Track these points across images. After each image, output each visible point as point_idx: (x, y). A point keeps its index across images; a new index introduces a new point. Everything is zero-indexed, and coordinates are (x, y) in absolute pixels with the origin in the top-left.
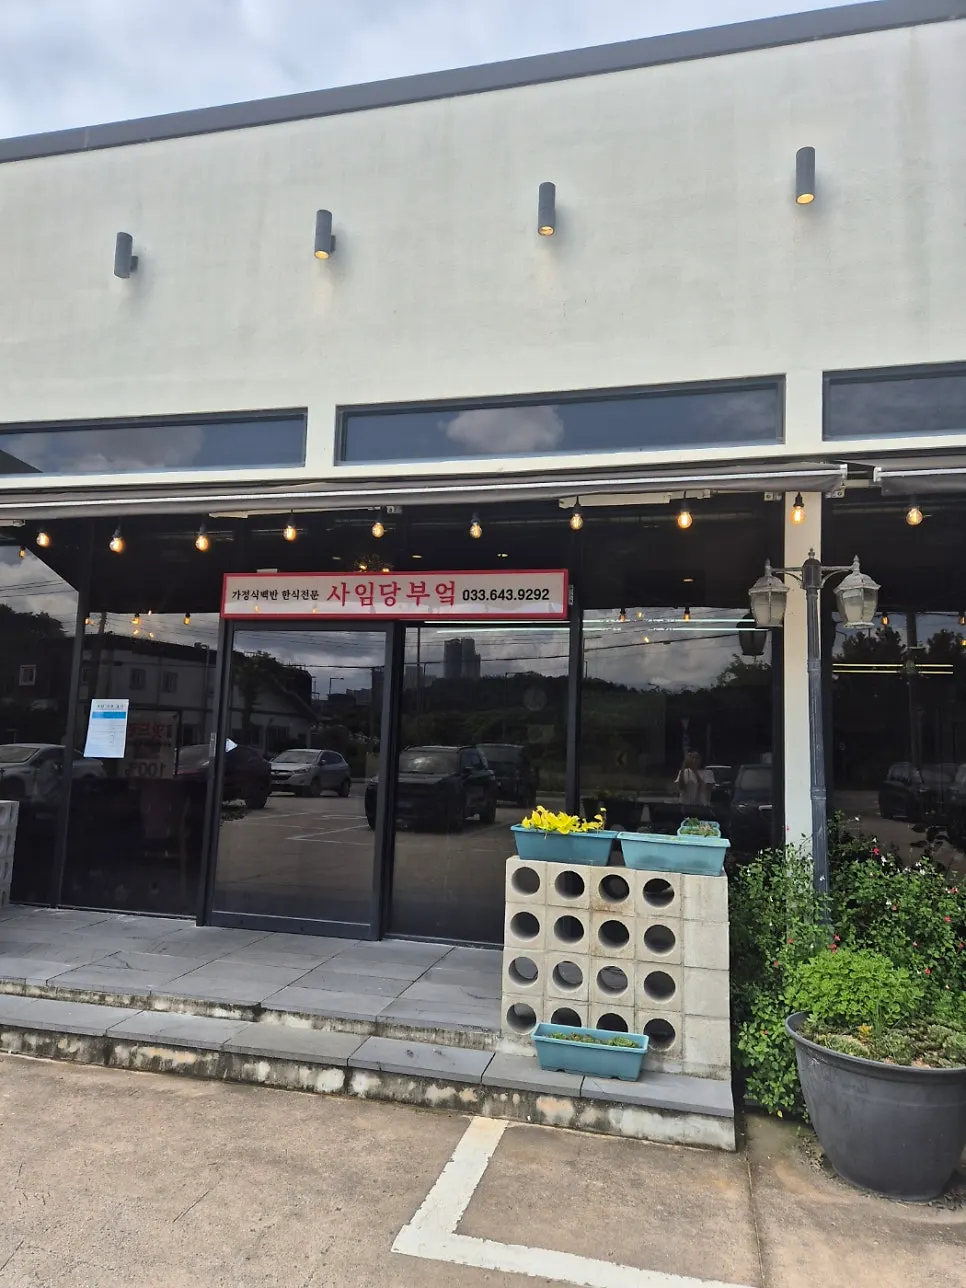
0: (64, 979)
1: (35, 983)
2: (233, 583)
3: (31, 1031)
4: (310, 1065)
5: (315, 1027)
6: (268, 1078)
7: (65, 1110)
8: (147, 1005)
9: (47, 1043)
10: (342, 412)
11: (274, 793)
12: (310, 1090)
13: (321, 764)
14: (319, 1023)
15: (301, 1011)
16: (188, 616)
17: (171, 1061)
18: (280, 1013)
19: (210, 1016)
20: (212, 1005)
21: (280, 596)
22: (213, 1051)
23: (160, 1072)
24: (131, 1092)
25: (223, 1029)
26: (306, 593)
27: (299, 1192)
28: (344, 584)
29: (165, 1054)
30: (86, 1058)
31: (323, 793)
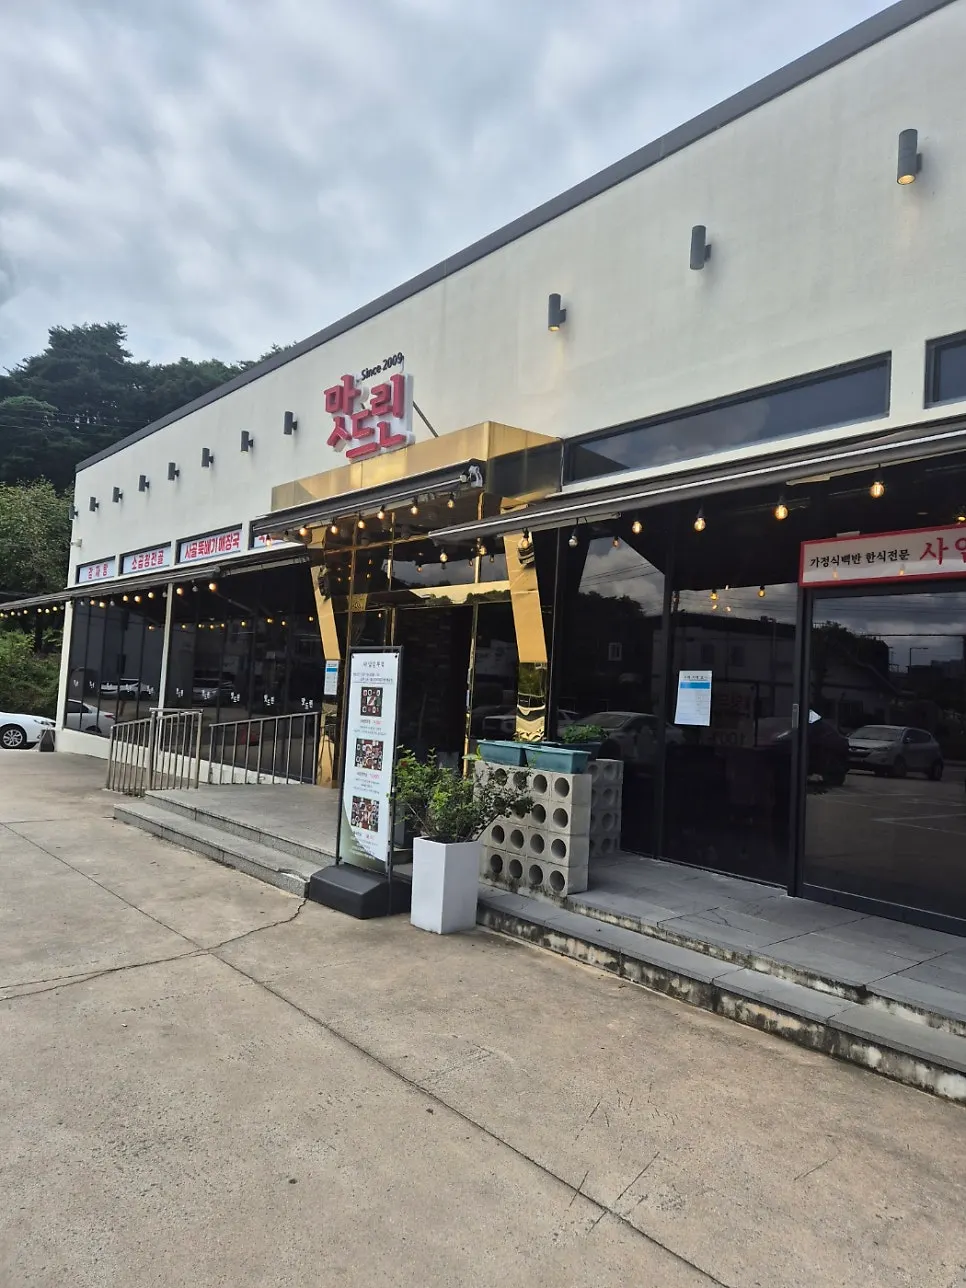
0: (671, 924)
1: (649, 921)
2: (811, 550)
3: (650, 966)
4: (928, 1064)
5: (931, 1025)
6: (880, 1065)
7: (684, 1044)
8: (748, 963)
9: (663, 980)
10: (933, 347)
11: (851, 771)
12: (930, 1090)
13: (905, 742)
14: (936, 1021)
15: (914, 1004)
16: (762, 588)
17: (775, 1022)
18: (889, 1001)
19: (811, 987)
20: (813, 977)
21: (863, 560)
22: (818, 1024)
23: (765, 1031)
24: (740, 1043)
25: (825, 1002)
26: (893, 554)
27: (928, 1194)
28: (941, 540)
29: (770, 1015)
30: (697, 1000)
31: (909, 774)
